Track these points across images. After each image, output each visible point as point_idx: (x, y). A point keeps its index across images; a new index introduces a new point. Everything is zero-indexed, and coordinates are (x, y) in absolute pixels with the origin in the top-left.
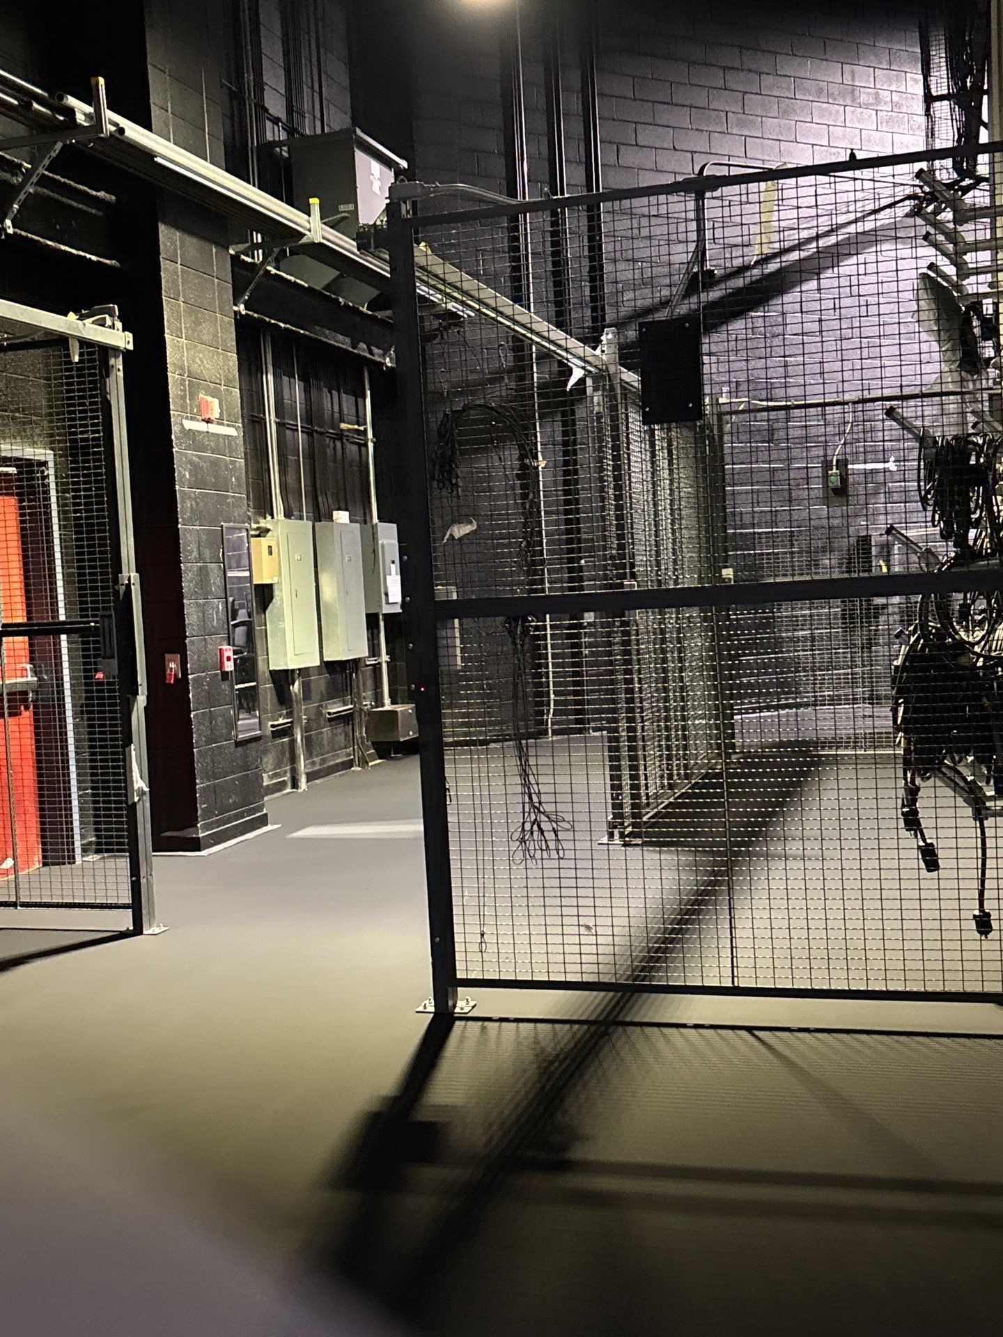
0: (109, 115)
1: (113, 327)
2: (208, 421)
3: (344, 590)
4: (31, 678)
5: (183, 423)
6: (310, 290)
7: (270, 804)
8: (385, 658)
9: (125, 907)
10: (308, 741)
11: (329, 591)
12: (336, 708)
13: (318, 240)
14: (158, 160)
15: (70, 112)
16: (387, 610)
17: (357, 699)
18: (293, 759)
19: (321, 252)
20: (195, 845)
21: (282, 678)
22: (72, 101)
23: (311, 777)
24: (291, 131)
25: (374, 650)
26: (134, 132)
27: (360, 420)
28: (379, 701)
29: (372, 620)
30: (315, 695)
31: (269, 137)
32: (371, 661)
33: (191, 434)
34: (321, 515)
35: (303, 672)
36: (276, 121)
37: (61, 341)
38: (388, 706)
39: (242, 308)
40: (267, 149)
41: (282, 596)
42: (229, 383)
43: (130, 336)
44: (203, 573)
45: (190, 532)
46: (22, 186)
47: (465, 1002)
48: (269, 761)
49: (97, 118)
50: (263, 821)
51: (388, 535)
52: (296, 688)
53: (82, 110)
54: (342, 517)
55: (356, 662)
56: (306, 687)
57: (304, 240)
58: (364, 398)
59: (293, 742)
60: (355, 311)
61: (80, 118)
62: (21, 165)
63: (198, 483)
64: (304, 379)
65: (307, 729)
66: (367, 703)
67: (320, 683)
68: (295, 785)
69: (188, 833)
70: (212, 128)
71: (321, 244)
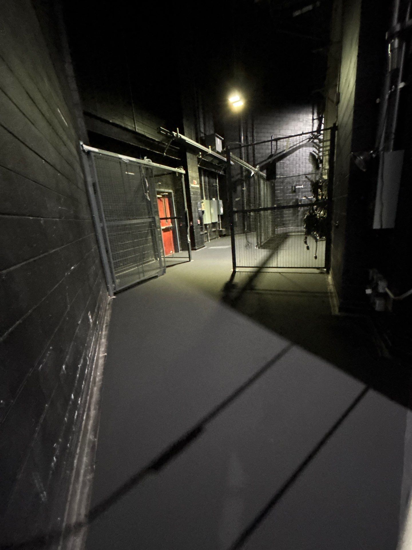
0: (179, 134)
1: (182, 170)
2: (195, 184)
3: (214, 212)
4: (171, 226)
5: (191, 185)
6: (209, 162)
7: (205, 244)
8: (220, 222)
9: (188, 258)
10: (210, 235)
11: (212, 211)
12: (213, 230)
13: (211, 153)
14: (186, 141)
15: (173, 134)
16: (221, 214)
17: (216, 228)
18: (208, 238)
19: (211, 155)
20: (196, 250)
21: (206, 225)
22: (173, 132)
23: (210, 240)
24: (205, 134)
25: (219, 221)
26: (183, 137)
27: (216, 183)
28: (220, 228)
29: (218, 216)
30: (210, 228)
31: (202, 136)
32: (218, 222)
33: (192, 187)
34: (211, 199)
35: (209, 224)
36: (202, 133)
37: (174, 173)
38: (221, 229)
39: (199, 166)
40: (201, 138)
41: (206, 212)
42: (197, 178)
43: (185, 171)
44: (195, 209)
45: (193, 202)
46: (166, 148)
47: (237, 269)
48: (205, 238)
49: (177, 135)
50: (204, 246)
51: (221, 202)
52: (208, 226)
53: (175, 134)
54: (214, 199)
55: (216, 222)
56: (209, 226)
57: (208, 153)
58: (217, 179)
59: (207, 235)
60: (215, 165)
61: (175, 135)
62: (165, 144)
63: (194, 194)
64: (208, 177)
65: (210, 233)
66: (218, 229)
67: (211, 226)
68: (208, 241)
69: (194, 248)
70: (193, 135)
71: (211, 154)
